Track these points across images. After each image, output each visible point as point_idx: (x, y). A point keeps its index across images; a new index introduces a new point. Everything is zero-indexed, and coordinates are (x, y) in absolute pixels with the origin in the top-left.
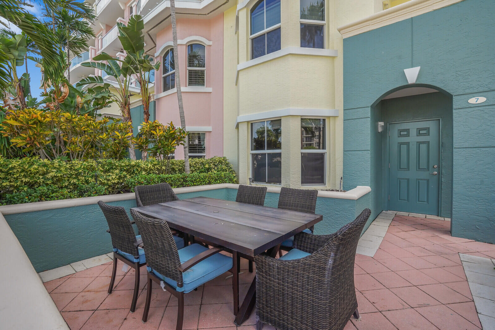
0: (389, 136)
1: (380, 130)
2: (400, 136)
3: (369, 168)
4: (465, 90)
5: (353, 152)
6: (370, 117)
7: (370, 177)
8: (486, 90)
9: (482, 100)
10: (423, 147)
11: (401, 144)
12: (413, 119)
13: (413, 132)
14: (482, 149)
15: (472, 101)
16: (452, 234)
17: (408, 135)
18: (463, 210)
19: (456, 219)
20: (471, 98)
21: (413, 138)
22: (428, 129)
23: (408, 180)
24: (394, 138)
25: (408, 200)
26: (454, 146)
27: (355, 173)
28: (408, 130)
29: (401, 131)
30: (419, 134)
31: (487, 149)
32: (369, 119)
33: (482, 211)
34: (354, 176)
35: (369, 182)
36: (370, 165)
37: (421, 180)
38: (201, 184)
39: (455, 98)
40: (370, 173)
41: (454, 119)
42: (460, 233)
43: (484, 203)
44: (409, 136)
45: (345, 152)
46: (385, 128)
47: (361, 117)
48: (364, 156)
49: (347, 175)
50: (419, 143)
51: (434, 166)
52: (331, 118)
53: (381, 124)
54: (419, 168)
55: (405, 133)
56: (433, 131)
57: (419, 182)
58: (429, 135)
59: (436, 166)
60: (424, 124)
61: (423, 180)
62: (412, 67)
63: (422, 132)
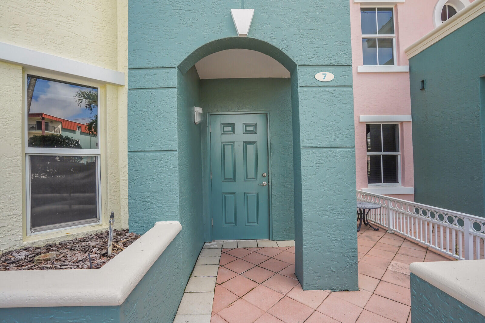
0: (210, 133)
1: (197, 120)
2: (224, 132)
3: (178, 185)
4: (311, 60)
5: (147, 154)
6: (176, 86)
7: (180, 201)
8: (334, 64)
9: (330, 77)
10: (251, 148)
11: (225, 144)
12: (238, 110)
13: (239, 129)
14: (333, 150)
15: (319, 76)
16: (304, 287)
17: (232, 132)
18: (315, 245)
19: (308, 262)
20: (318, 72)
21: (239, 137)
22: (254, 125)
23: (235, 194)
25: (236, 223)
27: (151, 196)
28: (232, 125)
29: (224, 125)
30: (246, 132)
31: (338, 150)
32: (176, 90)
33: (336, 244)
34: (149, 202)
35: (178, 212)
36: (178, 179)
37: (250, 193)
39: (299, 70)
40: (178, 195)
41: (299, 102)
42: (313, 283)
43: (338, 231)
44: (234, 133)
45: (132, 154)
47: (162, 85)
48: (166, 162)
49: (135, 201)
50: (246, 143)
51: (263, 174)
52: (108, 86)
53: (198, 110)
54: (247, 178)
55: (229, 129)
56: (260, 128)
57: (247, 196)
58: (256, 133)
59: (265, 174)
60: (249, 119)
61: (252, 193)
62: (243, 7)
63: (248, 128)
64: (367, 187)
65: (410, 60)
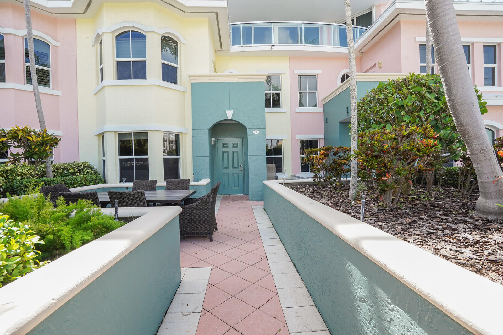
0: (218, 147)
1: (213, 143)
2: (224, 147)
3: (209, 167)
4: (252, 126)
5: (199, 157)
6: (208, 135)
7: (210, 173)
8: (259, 128)
9: (258, 132)
10: (235, 154)
11: (224, 152)
12: (230, 137)
13: (230, 145)
14: (259, 156)
15: (255, 132)
17: (227, 147)
18: (253, 187)
21: (230, 149)
22: (237, 144)
23: (228, 174)
24: (220, 149)
25: (229, 187)
26: (249, 155)
27: (201, 171)
29: (223, 144)
30: (233, 147)
32: (208, 137)
33: (260, 186)
35: (209, 176)
36: (209, 165)
37: (235, 174)
38: (79, 186)
39: (248, 130)
40: (209, 170)
41: (248, 141)
42: (252, 199)
43: (260, 182)
44: (228, 148)
45: (194, 158)
46: (215, 142)
47: (203, 135)
48: (205, 160)
49: (195, 173)
50: (233, 152)
52: (183, 134)
53: (213, 139)
54: (234, 167)
55: (226, 145)
56: (240, 145)
57: (234, 175)
58: (238, 147)
59: (241, 166)
60: (235, 141)
61: (236, 174)
62: (230, 110)
63: (234, 145)
64: (300, 173)
65: (324, 105)
